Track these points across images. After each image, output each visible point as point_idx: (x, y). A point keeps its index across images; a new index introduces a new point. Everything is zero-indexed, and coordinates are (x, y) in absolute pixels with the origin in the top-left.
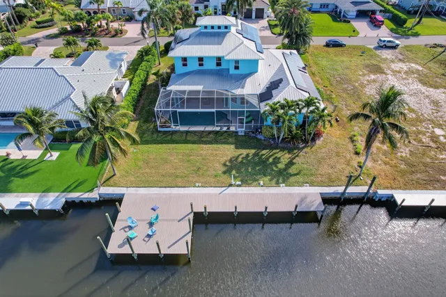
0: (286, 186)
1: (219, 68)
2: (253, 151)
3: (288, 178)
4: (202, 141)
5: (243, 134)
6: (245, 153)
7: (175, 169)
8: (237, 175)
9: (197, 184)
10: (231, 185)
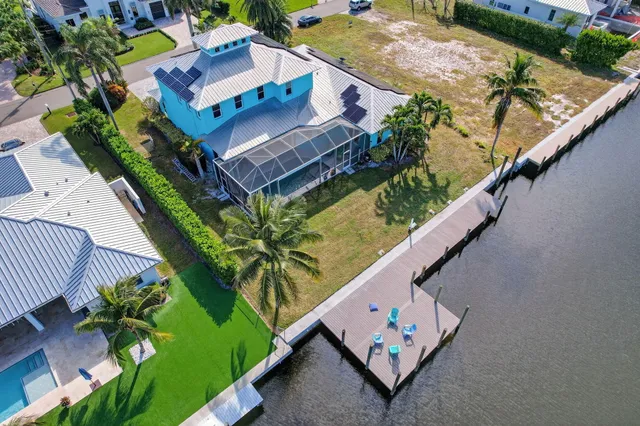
0: (453, 200)
1: (262, 101)
2: (385, 184)
3: (446, 192)
4: (323, 203)
5: (353, 171)
6: (382, 191)
7: (338, 252)
8: (403, 218)
9: (380, 253)
10: (410, 232)
